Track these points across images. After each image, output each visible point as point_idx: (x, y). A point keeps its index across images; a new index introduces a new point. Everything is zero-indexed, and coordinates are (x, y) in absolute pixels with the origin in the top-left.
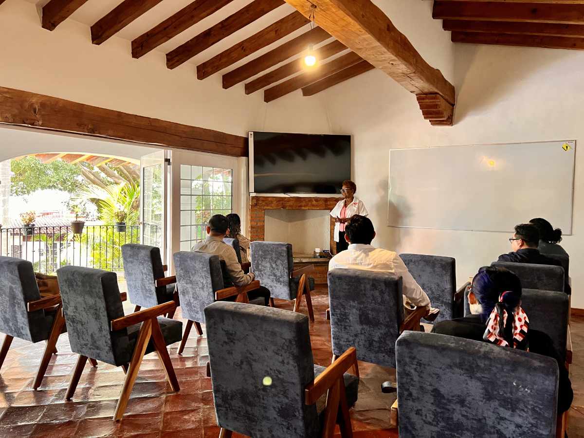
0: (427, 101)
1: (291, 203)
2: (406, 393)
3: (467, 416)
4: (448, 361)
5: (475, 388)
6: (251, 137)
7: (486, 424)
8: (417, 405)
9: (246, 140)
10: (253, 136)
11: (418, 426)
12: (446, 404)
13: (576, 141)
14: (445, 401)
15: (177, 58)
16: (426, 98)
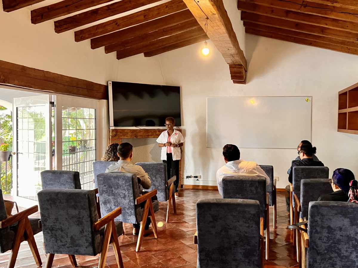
0: (236, 69)
1: (141, 134)
2: (314, 231)
3: (342, 235)
4: (335, 212)
5: (346, 222)
6: (110, 85)
7: (351, 237)
8: (319, 235)
9: (106, 87)
10: (111, 84)
11: (319, 245)
12: (333, 232)
13: (312, 96)
14: (333, 231)
15: (65, 26)
16: (235, 67)
